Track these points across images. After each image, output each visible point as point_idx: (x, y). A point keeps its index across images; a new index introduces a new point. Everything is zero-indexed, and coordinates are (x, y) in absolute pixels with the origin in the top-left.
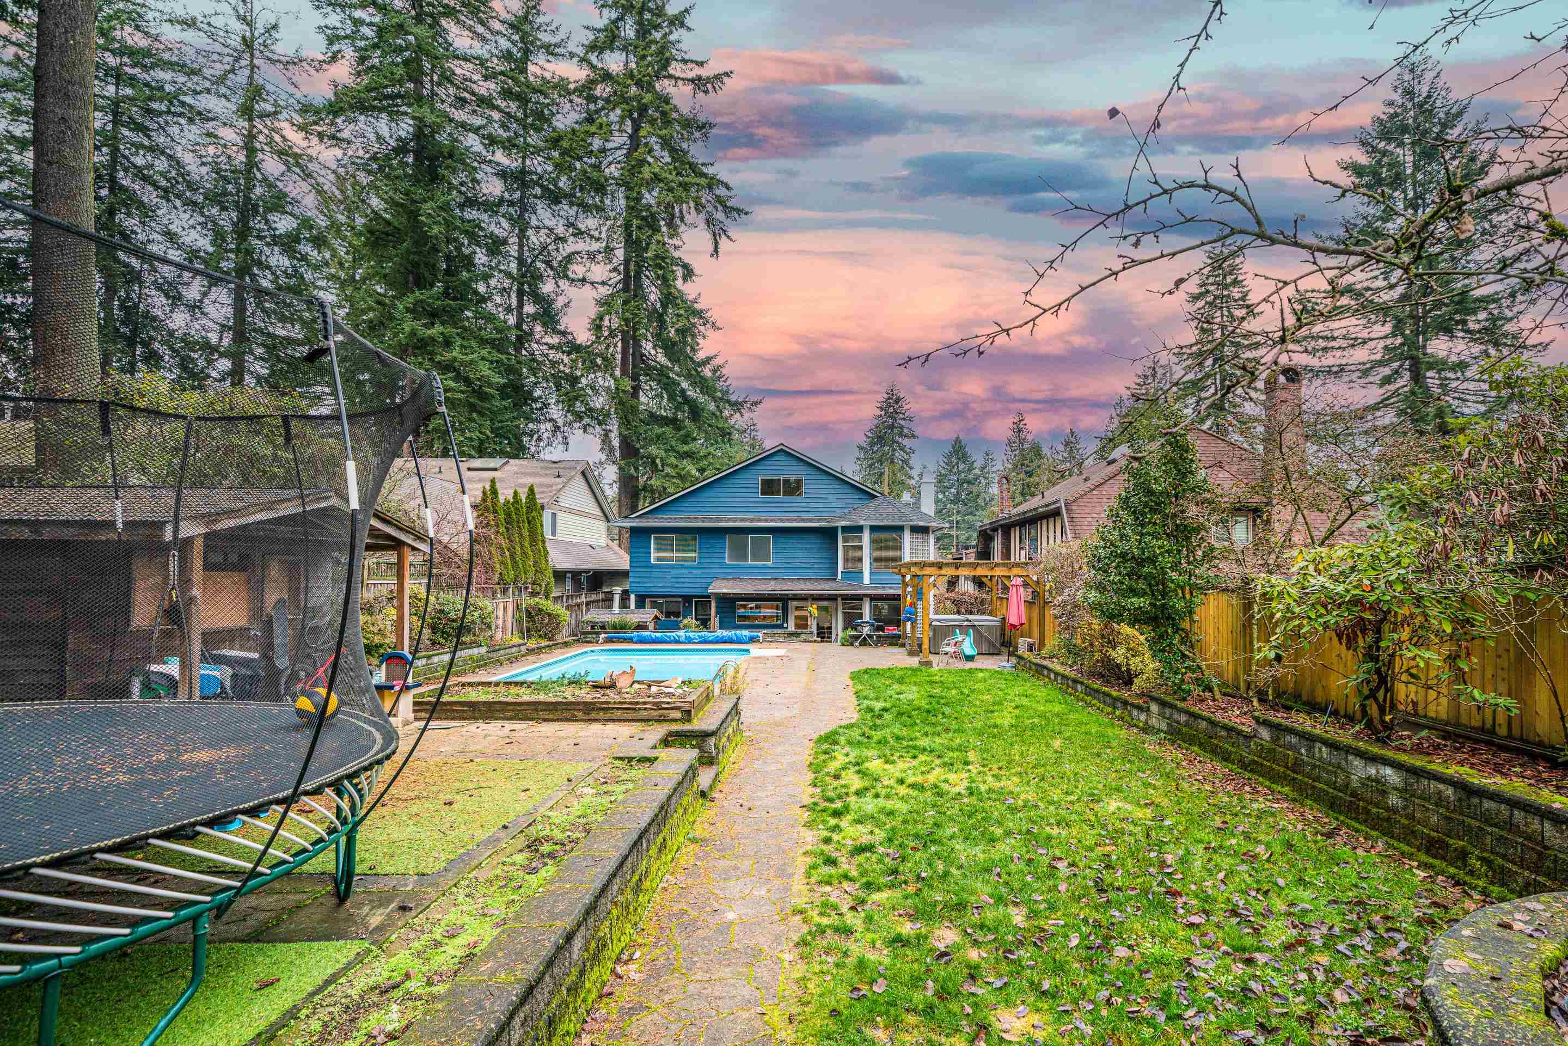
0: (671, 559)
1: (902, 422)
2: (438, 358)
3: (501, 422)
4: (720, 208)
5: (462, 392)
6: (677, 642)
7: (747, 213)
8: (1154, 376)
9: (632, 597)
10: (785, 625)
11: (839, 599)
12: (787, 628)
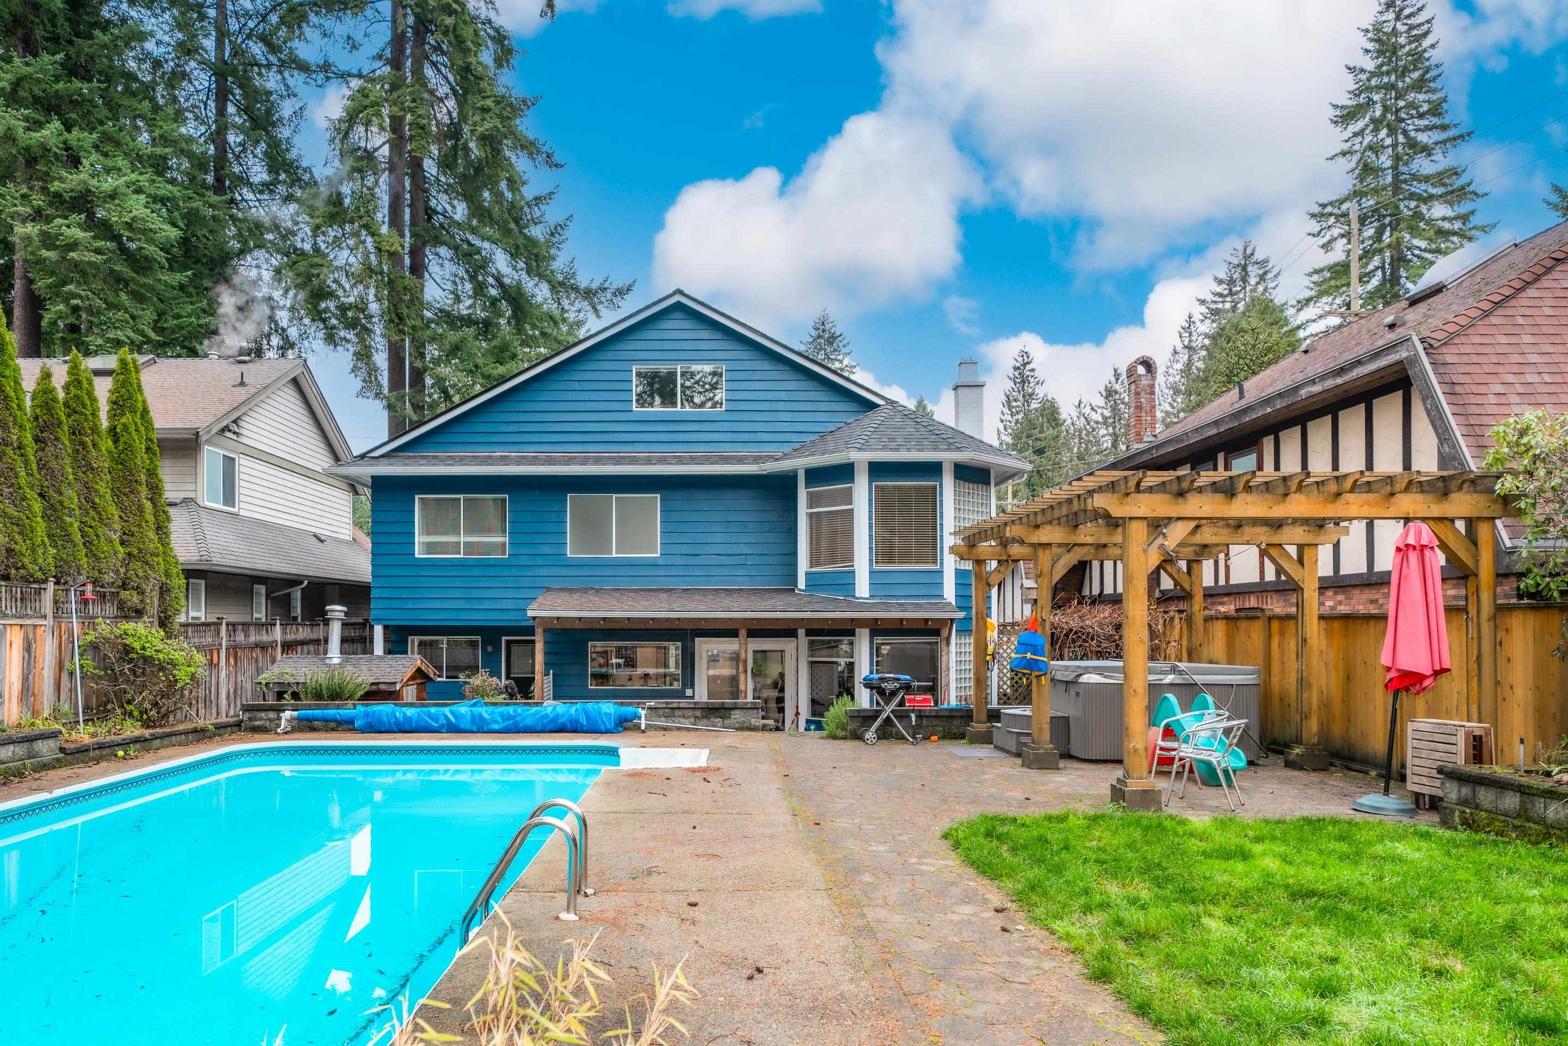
0: (455, 548)
2: (55, 186)
3: (178, 317)
5: (98, 251)
8: (1244, 280)
9: (378, 630)
10: (689, 692)
11: (801, 632)
12: (693, 697)
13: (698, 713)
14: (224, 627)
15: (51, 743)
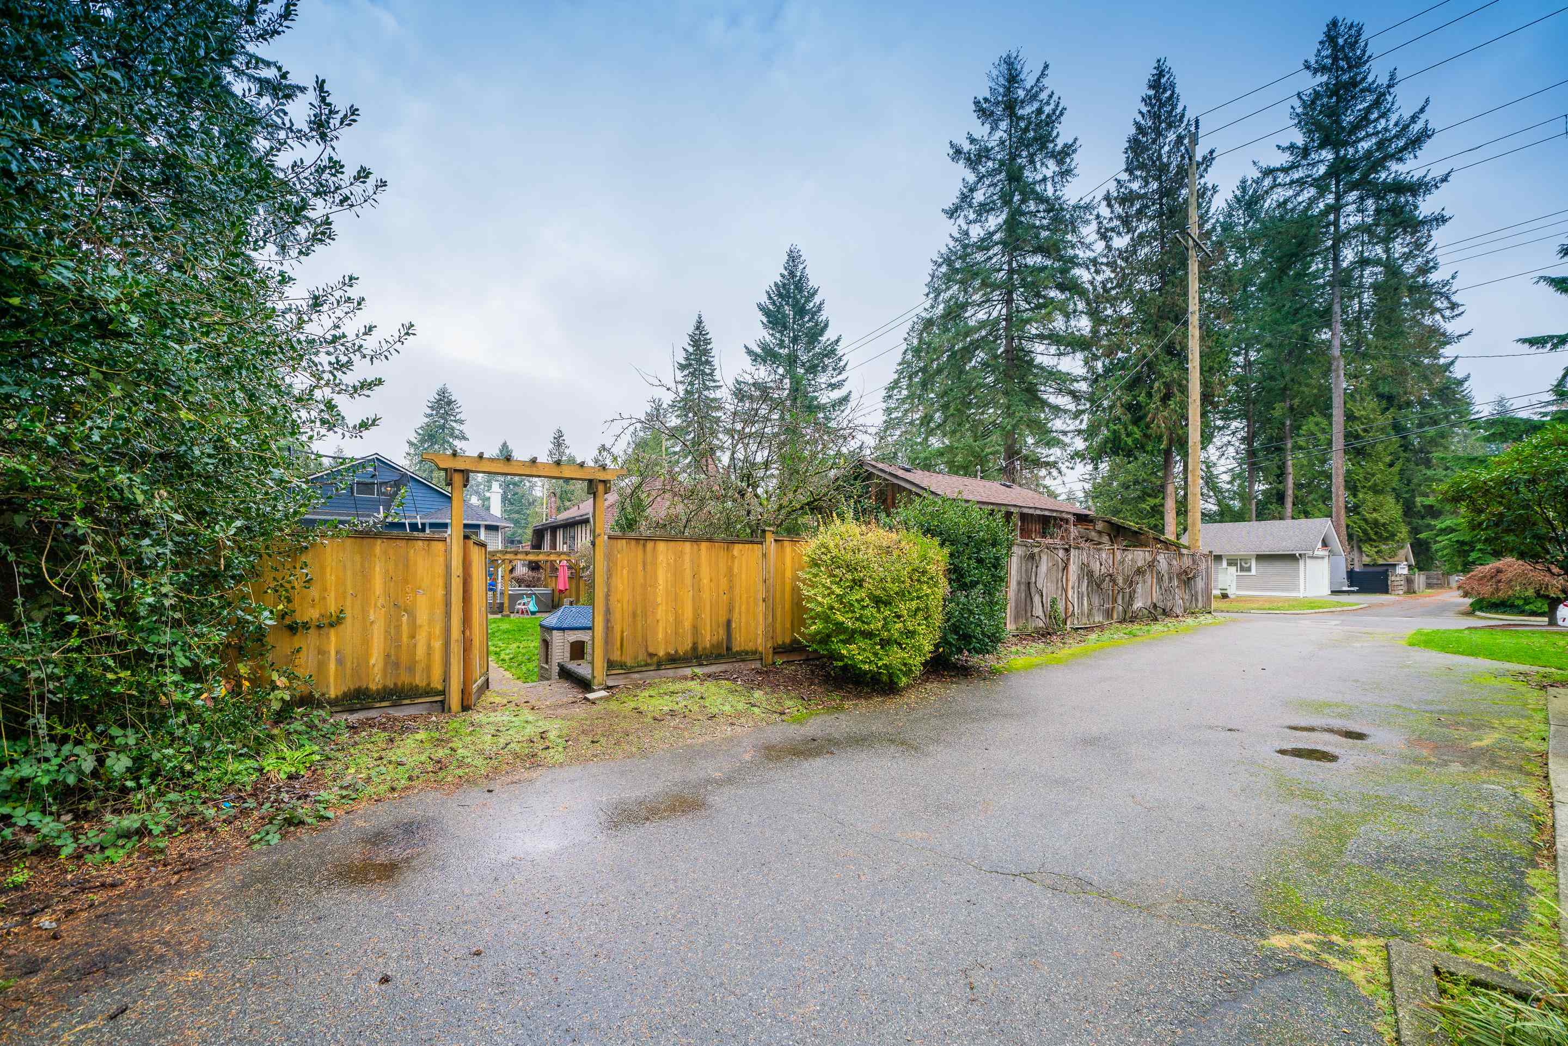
1: (454, 424)
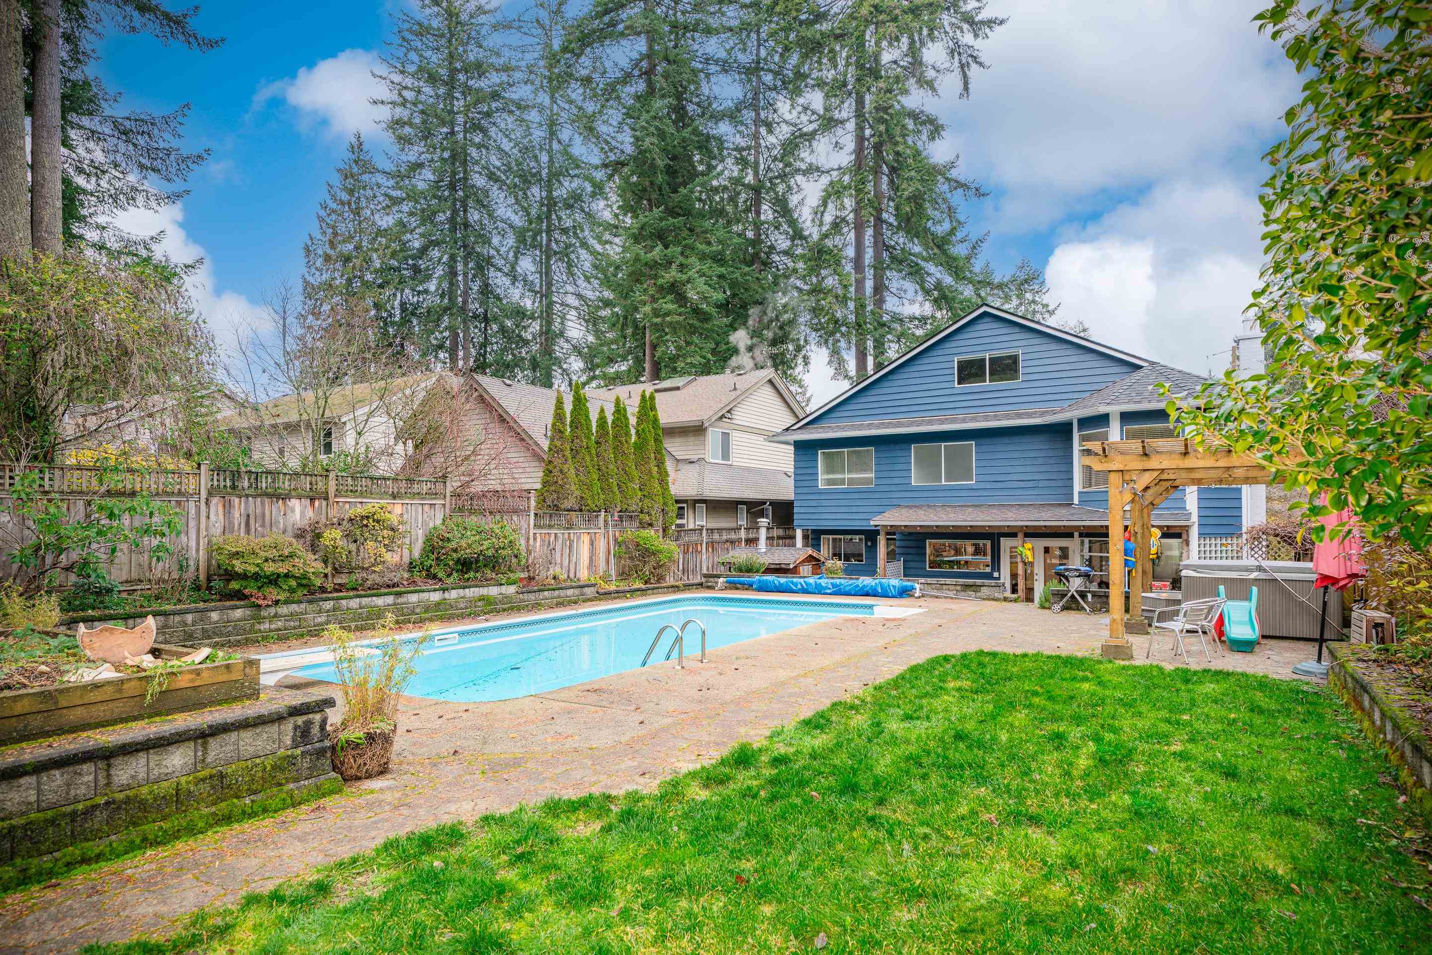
0: (842, 481)
2: (660, 281)
4: (965, 26)
5: (680, 314)
6: (805, 591)
7: (1002, 22)
9: (799, 533)
10: (996, 575)
11: (1076, 534)
12: (999, 578)
13: (959, 588)
14: (704, 532)
15: (592, 589)
